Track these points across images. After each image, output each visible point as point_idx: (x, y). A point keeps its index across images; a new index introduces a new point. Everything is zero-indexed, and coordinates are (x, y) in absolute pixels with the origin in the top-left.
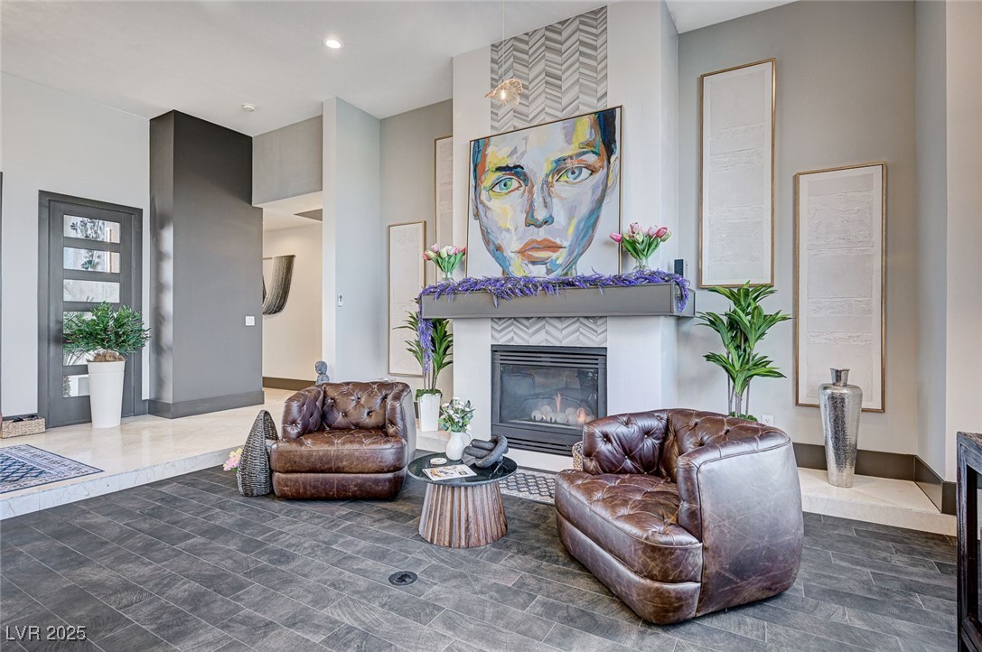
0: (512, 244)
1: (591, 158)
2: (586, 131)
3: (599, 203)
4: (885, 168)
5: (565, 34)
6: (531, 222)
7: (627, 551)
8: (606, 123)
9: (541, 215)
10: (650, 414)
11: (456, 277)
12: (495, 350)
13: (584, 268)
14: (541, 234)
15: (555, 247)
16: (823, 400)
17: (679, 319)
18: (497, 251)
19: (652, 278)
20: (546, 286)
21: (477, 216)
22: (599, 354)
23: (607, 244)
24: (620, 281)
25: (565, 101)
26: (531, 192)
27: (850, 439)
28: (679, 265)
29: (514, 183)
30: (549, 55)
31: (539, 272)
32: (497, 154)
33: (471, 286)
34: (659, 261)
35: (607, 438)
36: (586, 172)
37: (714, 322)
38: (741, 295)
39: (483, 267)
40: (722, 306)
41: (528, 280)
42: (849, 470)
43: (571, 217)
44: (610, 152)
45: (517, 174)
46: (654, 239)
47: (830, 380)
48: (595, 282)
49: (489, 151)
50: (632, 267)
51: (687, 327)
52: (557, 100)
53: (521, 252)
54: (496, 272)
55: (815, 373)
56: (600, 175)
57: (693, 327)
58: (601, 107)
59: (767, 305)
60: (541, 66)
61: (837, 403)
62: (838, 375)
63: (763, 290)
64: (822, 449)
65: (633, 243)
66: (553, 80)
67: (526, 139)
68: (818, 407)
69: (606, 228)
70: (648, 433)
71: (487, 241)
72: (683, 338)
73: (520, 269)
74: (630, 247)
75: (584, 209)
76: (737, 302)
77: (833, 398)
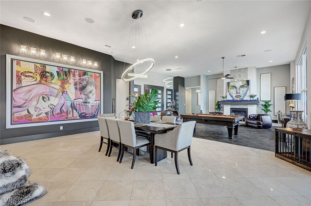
0: (234, 96)
1: (246, 86)
2: (245, 83)
3: (247, 91)
4: (286, 87)
5: (242, 70)
6: (237, 93)
7: (256, 123)
8: (248, 82)
9: (238, 92)
10: (256, 115)
11: (225, 99)
12: (231, 108)
13: (245, 99)
14: (238, 94)
15: (241, 96)
16: (277, 115)
17: (257, 105)
18: (232, 96)
19: (255, 100)
20: (240, 101)
21: (228, 92)
22: (247, 109)
23: (248, 96)
24: (250, 101)
25: (242, 78)
26: (237, 89)
27: (280, 119)
28: (258, 98)
29: (234, 88)
30: (239, 72)
31: (238, 99)
32: (231, 84)
33: (229, 101)
34: (255, 98)
35: (251, 116)
36: (245, 87)
37: (263, 105)
38: (266, 102)
39: (229, 98)
40: (264, 103)
41: (237, 100)
42: (280, 123)
43: (243, 93)
44: (248, 85)
45: (235, 87)
46: (255, 96)
47: (278, 112)
48: (247, 101)
49: (230, 84)
50: (252, 99)
51: (258, 106)
52: (241, 78)
53: (235, 97)
54: (232, 99)
55: (276, 111)
56: (247, 88)
57: (260, 106)
58: (247, 80)
59: (270, 103)
60: (238, 74)
61: (279, 114)
62: (279, 111)
63: (270, 101)
64: (277, 121)
65: (252, 96)
66: (240, 76)
67: (236, 83)
68: (276, 115)
69: (248, 94)
70: (256, 116)
71: (230, 95)
72: (258, 107)
73: (235, 99)
74: (251, 96)
75: (245, 92)
76: (266, 103)
77: (278, 114)
